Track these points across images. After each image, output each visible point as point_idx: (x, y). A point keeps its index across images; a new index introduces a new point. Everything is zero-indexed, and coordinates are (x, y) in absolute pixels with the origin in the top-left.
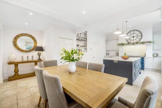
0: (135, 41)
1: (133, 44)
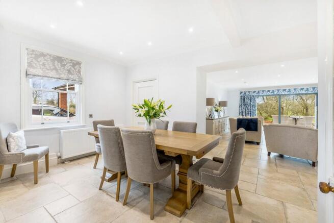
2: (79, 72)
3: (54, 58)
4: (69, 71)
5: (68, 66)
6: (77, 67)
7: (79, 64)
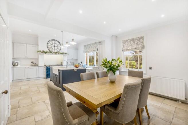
0: (56, 51)
1: (56, 53)
2: (143, 42)
3: (131, 40)
4: (137, 44)
5: (137, 41)
6: (141, 40)
7: (142, 38)
